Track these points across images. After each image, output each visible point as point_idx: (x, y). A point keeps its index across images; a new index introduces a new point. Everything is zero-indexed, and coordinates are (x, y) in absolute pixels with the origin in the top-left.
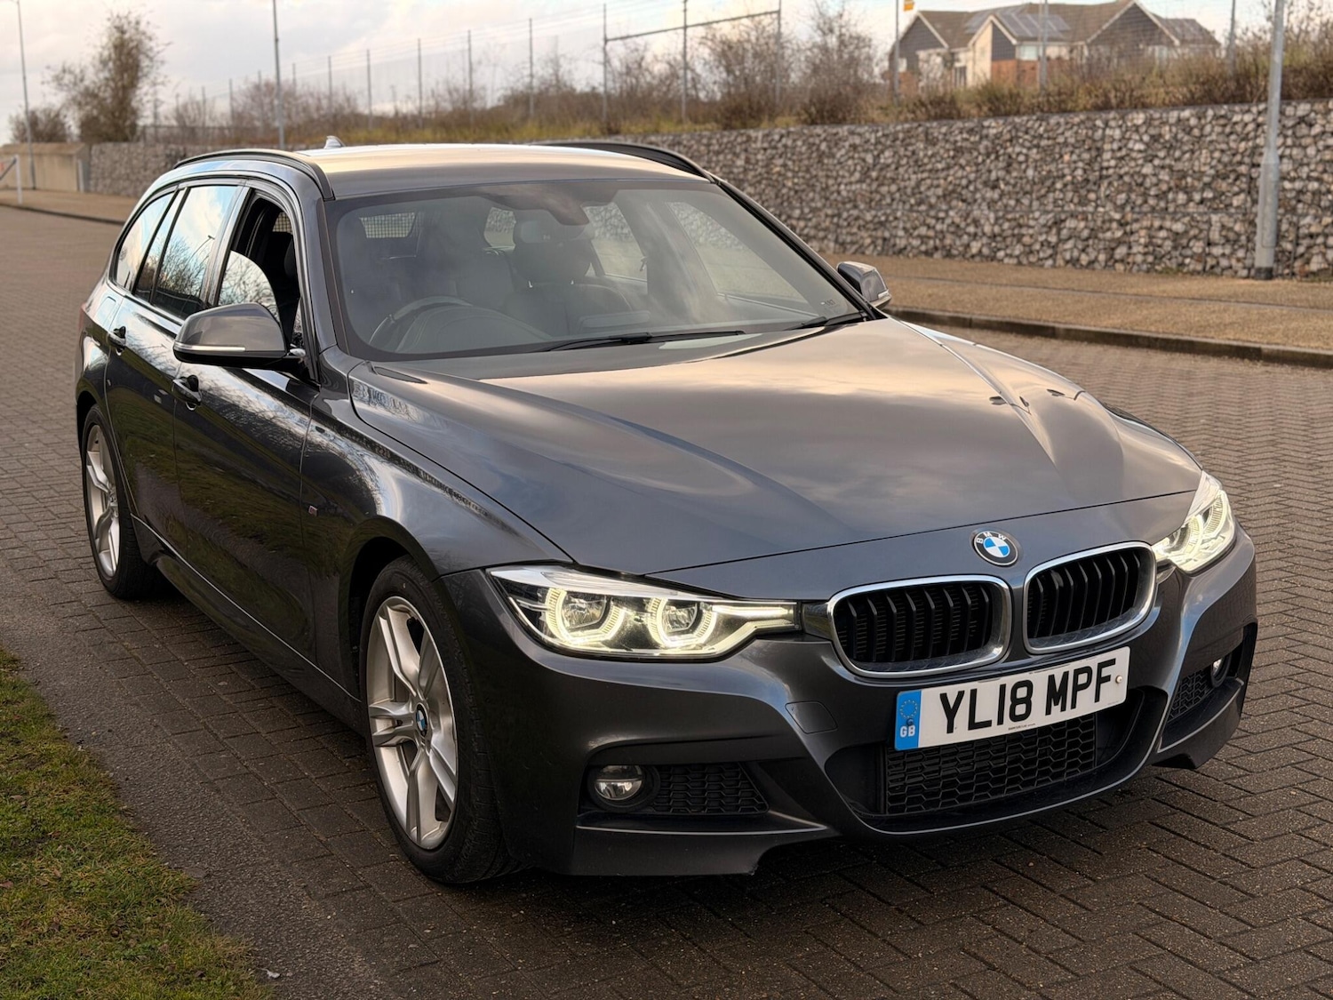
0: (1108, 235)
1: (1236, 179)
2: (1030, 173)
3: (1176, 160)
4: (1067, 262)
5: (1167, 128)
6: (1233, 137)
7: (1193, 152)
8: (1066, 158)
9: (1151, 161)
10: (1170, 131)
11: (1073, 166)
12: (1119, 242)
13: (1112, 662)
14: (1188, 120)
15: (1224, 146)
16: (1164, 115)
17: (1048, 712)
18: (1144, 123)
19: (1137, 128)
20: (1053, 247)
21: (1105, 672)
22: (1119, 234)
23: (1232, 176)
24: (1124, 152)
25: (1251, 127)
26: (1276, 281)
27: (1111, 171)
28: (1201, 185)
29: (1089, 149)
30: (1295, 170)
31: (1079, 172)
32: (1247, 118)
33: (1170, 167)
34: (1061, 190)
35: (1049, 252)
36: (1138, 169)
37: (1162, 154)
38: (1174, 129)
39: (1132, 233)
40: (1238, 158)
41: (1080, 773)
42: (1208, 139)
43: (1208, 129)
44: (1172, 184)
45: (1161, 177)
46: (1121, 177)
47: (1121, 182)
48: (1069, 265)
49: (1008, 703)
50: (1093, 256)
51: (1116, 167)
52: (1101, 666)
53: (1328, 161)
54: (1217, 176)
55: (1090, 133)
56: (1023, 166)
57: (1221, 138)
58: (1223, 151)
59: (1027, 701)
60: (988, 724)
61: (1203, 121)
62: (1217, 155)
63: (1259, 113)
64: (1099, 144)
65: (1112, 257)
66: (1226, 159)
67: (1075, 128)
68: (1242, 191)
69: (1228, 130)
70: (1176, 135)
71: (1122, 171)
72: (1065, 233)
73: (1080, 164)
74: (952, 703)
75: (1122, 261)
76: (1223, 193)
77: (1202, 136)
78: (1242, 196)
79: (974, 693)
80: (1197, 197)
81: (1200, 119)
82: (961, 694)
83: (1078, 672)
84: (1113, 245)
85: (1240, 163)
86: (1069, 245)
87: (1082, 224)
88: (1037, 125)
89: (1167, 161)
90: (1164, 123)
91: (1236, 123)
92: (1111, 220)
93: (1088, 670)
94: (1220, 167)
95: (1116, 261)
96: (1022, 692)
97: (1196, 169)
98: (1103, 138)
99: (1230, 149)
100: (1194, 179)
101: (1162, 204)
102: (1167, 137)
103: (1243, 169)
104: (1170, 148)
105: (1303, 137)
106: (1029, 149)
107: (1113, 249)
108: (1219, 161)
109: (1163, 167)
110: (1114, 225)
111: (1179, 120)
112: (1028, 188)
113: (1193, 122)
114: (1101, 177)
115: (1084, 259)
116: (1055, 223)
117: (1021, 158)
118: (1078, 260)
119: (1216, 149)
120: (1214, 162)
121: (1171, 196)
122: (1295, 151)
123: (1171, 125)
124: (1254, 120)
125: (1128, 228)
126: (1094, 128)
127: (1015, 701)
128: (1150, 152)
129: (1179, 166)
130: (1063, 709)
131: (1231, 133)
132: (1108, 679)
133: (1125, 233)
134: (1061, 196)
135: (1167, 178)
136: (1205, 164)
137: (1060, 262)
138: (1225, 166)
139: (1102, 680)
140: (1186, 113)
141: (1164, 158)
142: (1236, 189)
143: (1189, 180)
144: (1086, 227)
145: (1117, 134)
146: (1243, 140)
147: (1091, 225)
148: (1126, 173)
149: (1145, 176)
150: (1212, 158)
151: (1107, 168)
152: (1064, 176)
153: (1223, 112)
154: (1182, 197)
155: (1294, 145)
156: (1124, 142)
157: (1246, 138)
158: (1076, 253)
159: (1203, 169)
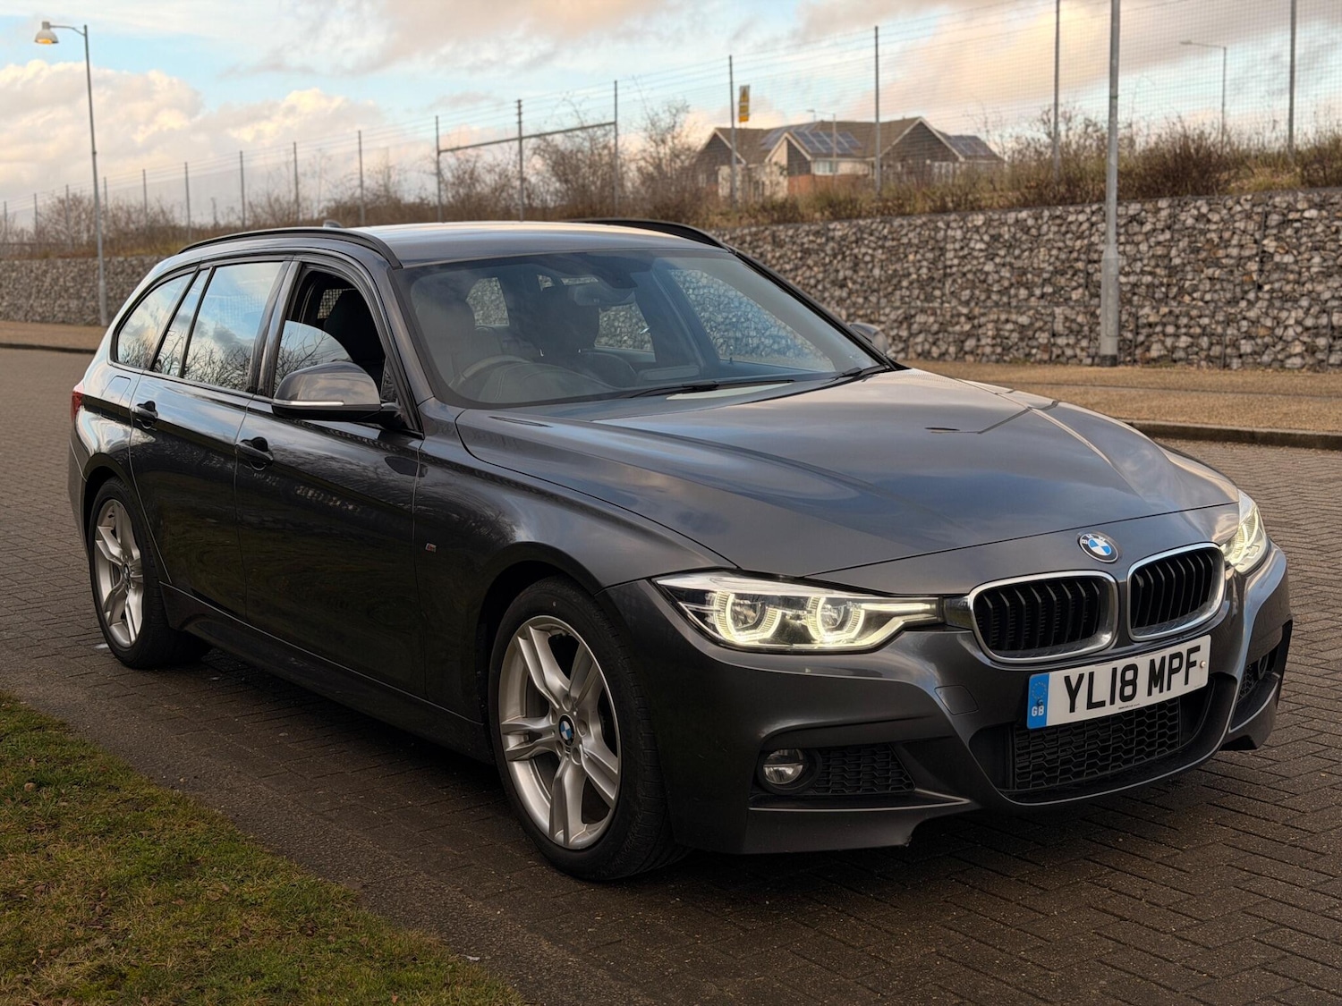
0: (957, 328)
1: (1073, 275)
2: (877, 272)
3: (1016, 258)
4: (919, 355)
5: (1006, 228)
6: (1069, 236)
7: (1031, 250)
8: (911, 257)
9: (992, 259)
10: (1009, 230)
11: (918, 265)
12: (968, 335)
13: (1197, 649)
14: (1025, 220)
15: (1061, 244)
16: (1003, 216)
17: (1150, 693)
18: (984, 224)
19: (977, 229)
20: (905, 341)
21: (1193, 657)
22: (967, 327)
23: (1070, 272)
24: (966, 251)
25: (1085, 226)
26: (1121, 368)
27: (954, 269)
28: (1041, 281)
29: (933, 249)
30: (1129, 265)
31: (924, 271)
32: (1082, 218)
33: (1011, 265)
34: (907, 288)
35: (901, 345)
36: (980, 267)
37: (1002, 253)
38: (1013, 229)
39: (980, 326)
40: (1075, 255)
41: (1168, 752)
42: (1045, 238)
43: (1045, 228)
44: (1013, 280)
45: (1002, 274)
46: (964, 274)
47: (964, 279)
48: (921, 358)
49: (1118, 685)
50: (943, 349)
51: (959, 265)
52: (1191, 651)
53: (1160, 256)
54: (1056, 272)
55: (933, 233)
56: (870, 266)
57: (1057, 237)
58: (1060, 249)
59: (1133, 683)
60: (1102, 704)
61: (1040, 222)
62: (1054, 252)
63: (1093, 213)
64: (942, 244)
65: (962, 349)
66: (1063, 256)
67: (918, 230)
68: (1080, 285)
69: (1063, 229)
70: (1015, 234)
71: (965, 269)
72: (915, 327)
73: (925, 263)
74: (1074, 684)
75: (972, 352)
76: (1062, 288)
77: (1039, 235)
78: (1080, 290)
79: (1091, 675)
80: (1038, 292)
81: (1036, 219)
82: (1081, 676)
83: (1173, 657)
84: (962, 338)
85: (1077, 260)
86: (920, 339)
87: (932, 319)
88: (880, 228)
89: (1008, 259)
90: (1003, 224)
91: (1071, 223)
92: (959, 315)
93: (1179, 655)
94: (1058, 264)
95: (966, 353)
96: (1129, 675)
97: (1035, 265)
98: (945, 238)
99: (1066, 247)
100: (1033, 275)
101: (1005, 299)
102: (1007, 237)
103: (1080, 265)
104: (1010, 247)
105: (1135, 234)
106: (874, 249)
107: (963, 342)
108: (1057, 258)
109: (1004, 265)
110: (963, 319)
111: (1017, 221)
112: (875, 286)
113: (1030, 222)
114: (945, 275)
115: (935, 352)
116: (906, 318)
117: (868, 258)
118: (929, 352)
119: (1053, 247)
120: (1052, 260)
121: (1013, 291)
122: (1128, 248)
123: (1009, 226)
124: (1088, 219)
125: (976, 322)
126: (937, 229)
127: (1125, 683)
128: (990, 251)
129: (1018, 264)
130: (1161, 691)
131: (1067, 232)
132: (1194, 664)
133: (973, 327)
134: (908, 293)
135: (1008, 275)
136: (1043, 261)
137: (912, 355)
138: (1063, 262)
139: (1191, 664)
140: (1024, 214)
141: (1004, 257)
142: (1074, 284)
143: (1029, 276)
144: (935, 322)
145: (959, 234)
146: (1078, 238)
147: (940, 319)
148: (970, 271)
149: (987, 274)
150: (1051, 256)
151: (951, 267)
152: (909, 274)
153: (1058, 213)
154: (1023, 293)
155: (1127, 243)
156: (966, 241)
157: (1081, 237)
158: (927, 346)
159: (1042, 266)
